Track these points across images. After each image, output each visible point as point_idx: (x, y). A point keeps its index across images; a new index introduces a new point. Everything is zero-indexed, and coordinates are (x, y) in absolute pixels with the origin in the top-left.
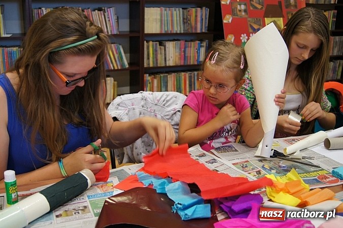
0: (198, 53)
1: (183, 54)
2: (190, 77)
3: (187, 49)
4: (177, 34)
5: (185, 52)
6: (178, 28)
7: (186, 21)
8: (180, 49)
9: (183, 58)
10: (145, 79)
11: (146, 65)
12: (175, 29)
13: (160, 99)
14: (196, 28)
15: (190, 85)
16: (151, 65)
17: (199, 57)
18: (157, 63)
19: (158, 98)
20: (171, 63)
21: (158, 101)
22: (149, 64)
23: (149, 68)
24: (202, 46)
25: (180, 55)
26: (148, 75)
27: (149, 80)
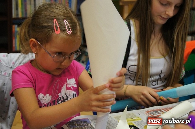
10: (13, 30)
11: (14, 16)
13: (16, 61)
16: (20, 16)
18: (26, 14)
19: (14, 61)
21: (14, 64)
22: (17, 15)
23: (17, 19)
26: (16, 26)
27: (17, 32)
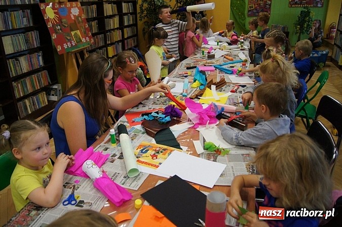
0: (38, 60)
1: (30, 63)
2: (38, 77)
3: (32, 59)
4: (24, 51)
5: (31, 61)
6: (24, 47)
7: (27, 41)
8: (28, 60)
9: (31, 66)
11: (11, 76)
12: (23, 48)
14: (34, 45)
15: (39, 82)
16: (14, 75)
17: (39, 62)
18: (17, 73)
20: (25, 71)
24: (39, 56)
25: (29, 64)
26: (13, 82)
27: (15, 86)
